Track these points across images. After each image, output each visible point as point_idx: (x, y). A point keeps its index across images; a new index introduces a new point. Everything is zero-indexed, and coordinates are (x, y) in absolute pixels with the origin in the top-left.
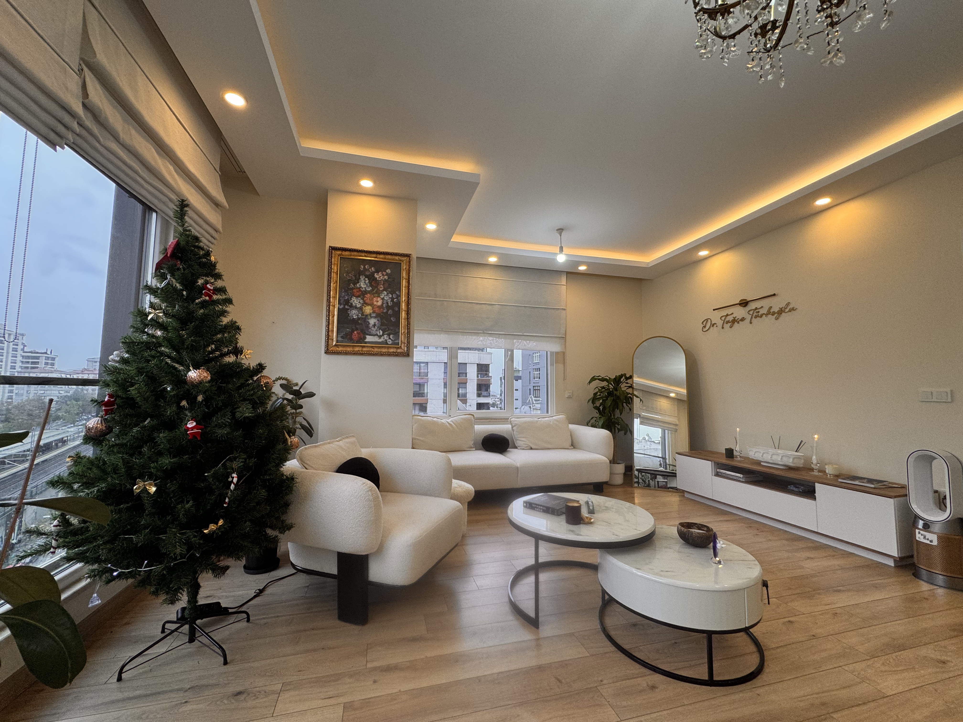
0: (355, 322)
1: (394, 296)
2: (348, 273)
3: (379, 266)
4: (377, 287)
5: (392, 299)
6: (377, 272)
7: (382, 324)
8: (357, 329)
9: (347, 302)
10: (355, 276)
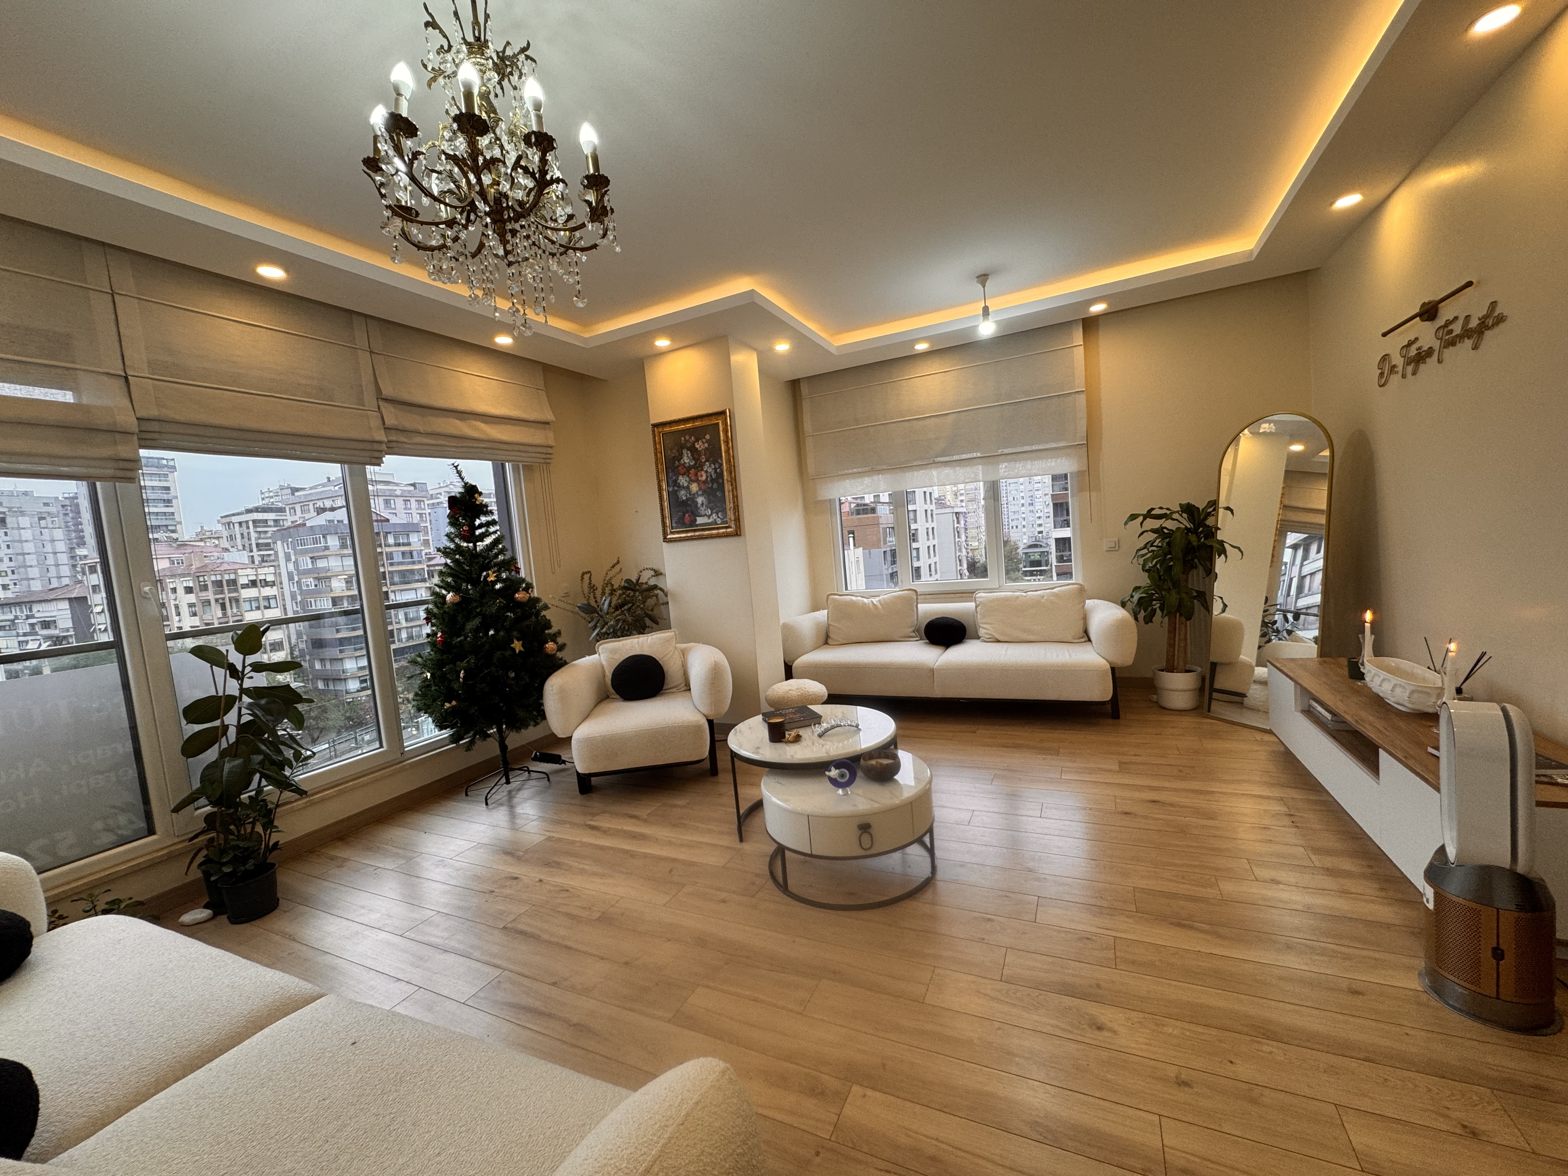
0: (684, 503)
1: (717, 466)
2: (671, 450)
3: (698, 433)
4: (699, 459)
5: (715, 469)
6: (697, 440)
7: (709, 502)
8: (688, 512)
9: (676, 483)
10: (678, 451)
